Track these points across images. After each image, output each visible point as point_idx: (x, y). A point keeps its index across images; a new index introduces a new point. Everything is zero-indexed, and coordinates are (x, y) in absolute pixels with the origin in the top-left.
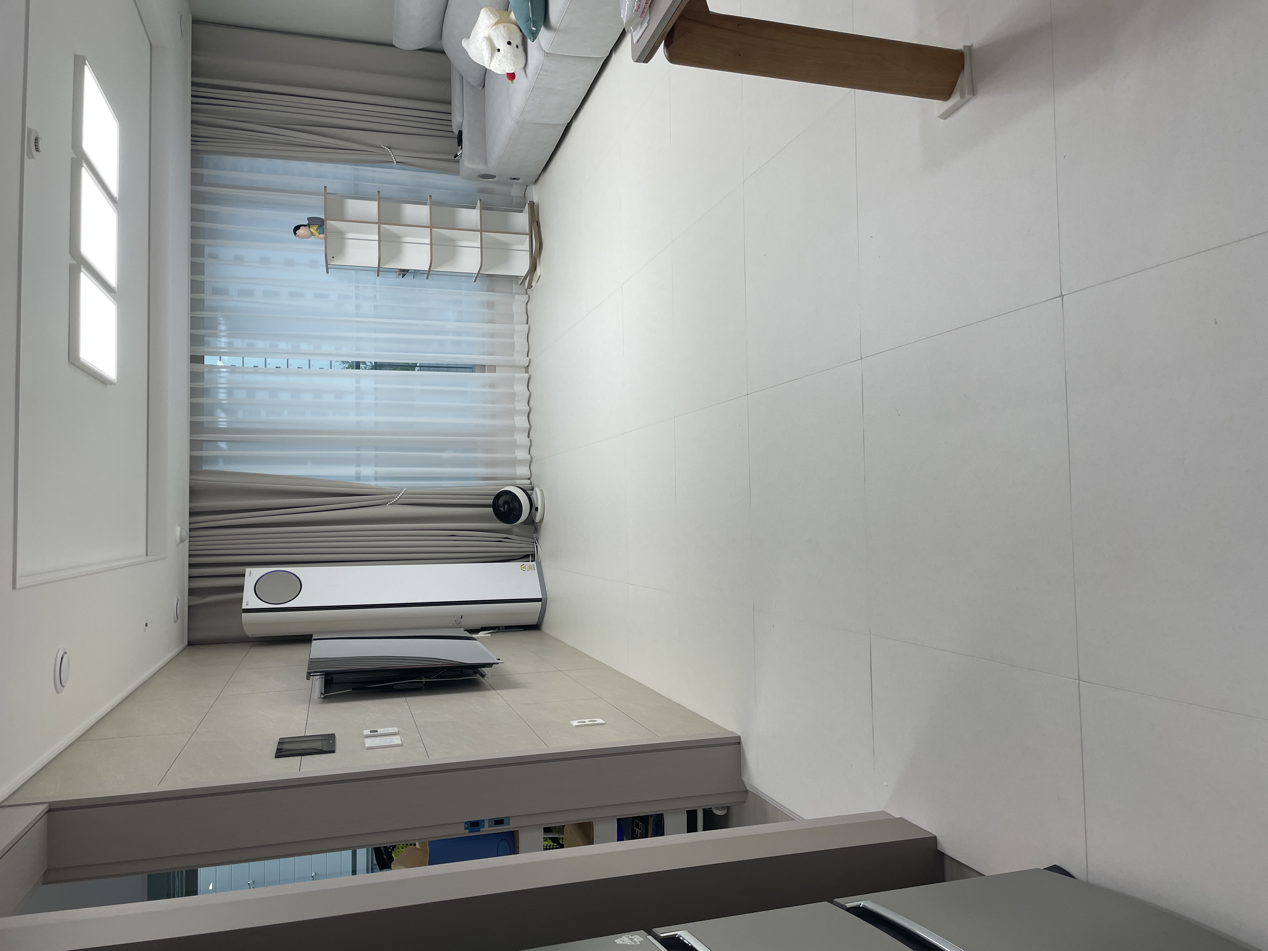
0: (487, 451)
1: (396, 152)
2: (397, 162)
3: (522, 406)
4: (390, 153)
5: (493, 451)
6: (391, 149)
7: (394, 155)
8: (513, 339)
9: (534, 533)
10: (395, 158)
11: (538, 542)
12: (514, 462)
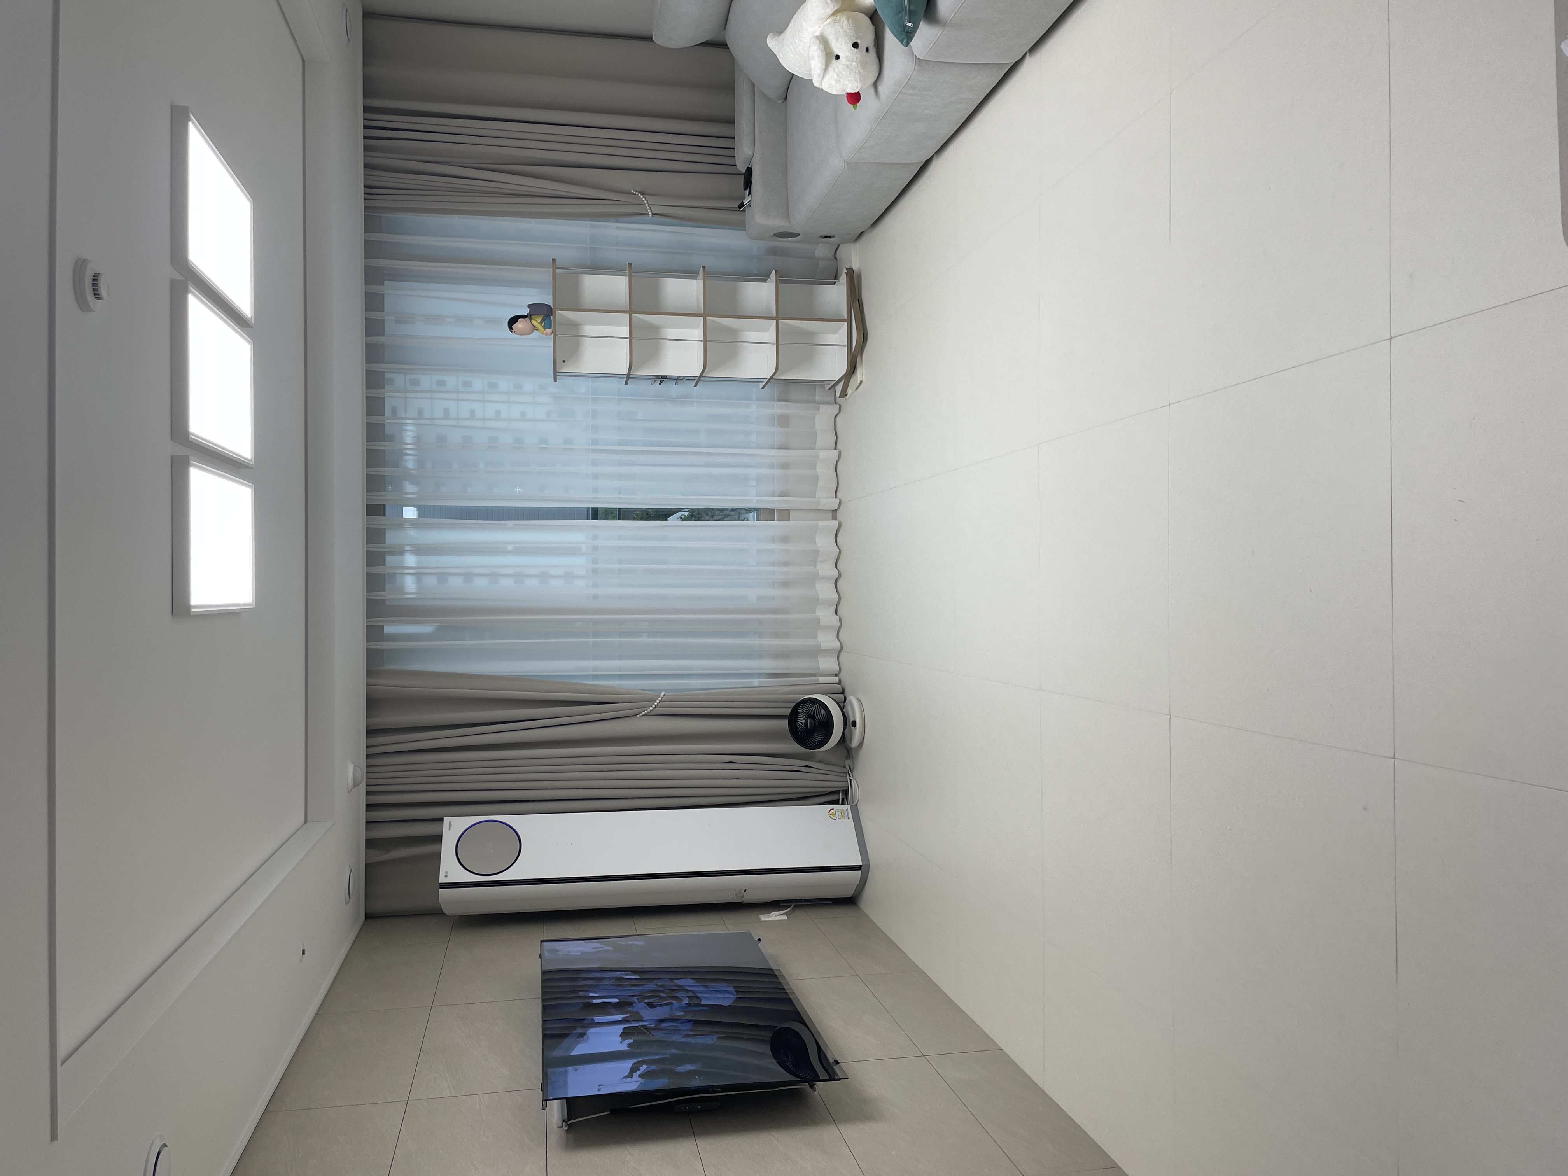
0: (776, 635)
1: (652, 200)
2: (653, 214)
3: (827, 569)
4: (644, 201)
5: (786, 635)
6: (645, 196)
7: (649, 205)
8: (816, 469)
9: (846, 759)
10: (650, 209)
11: (852, 773)
12: (815, 652)
